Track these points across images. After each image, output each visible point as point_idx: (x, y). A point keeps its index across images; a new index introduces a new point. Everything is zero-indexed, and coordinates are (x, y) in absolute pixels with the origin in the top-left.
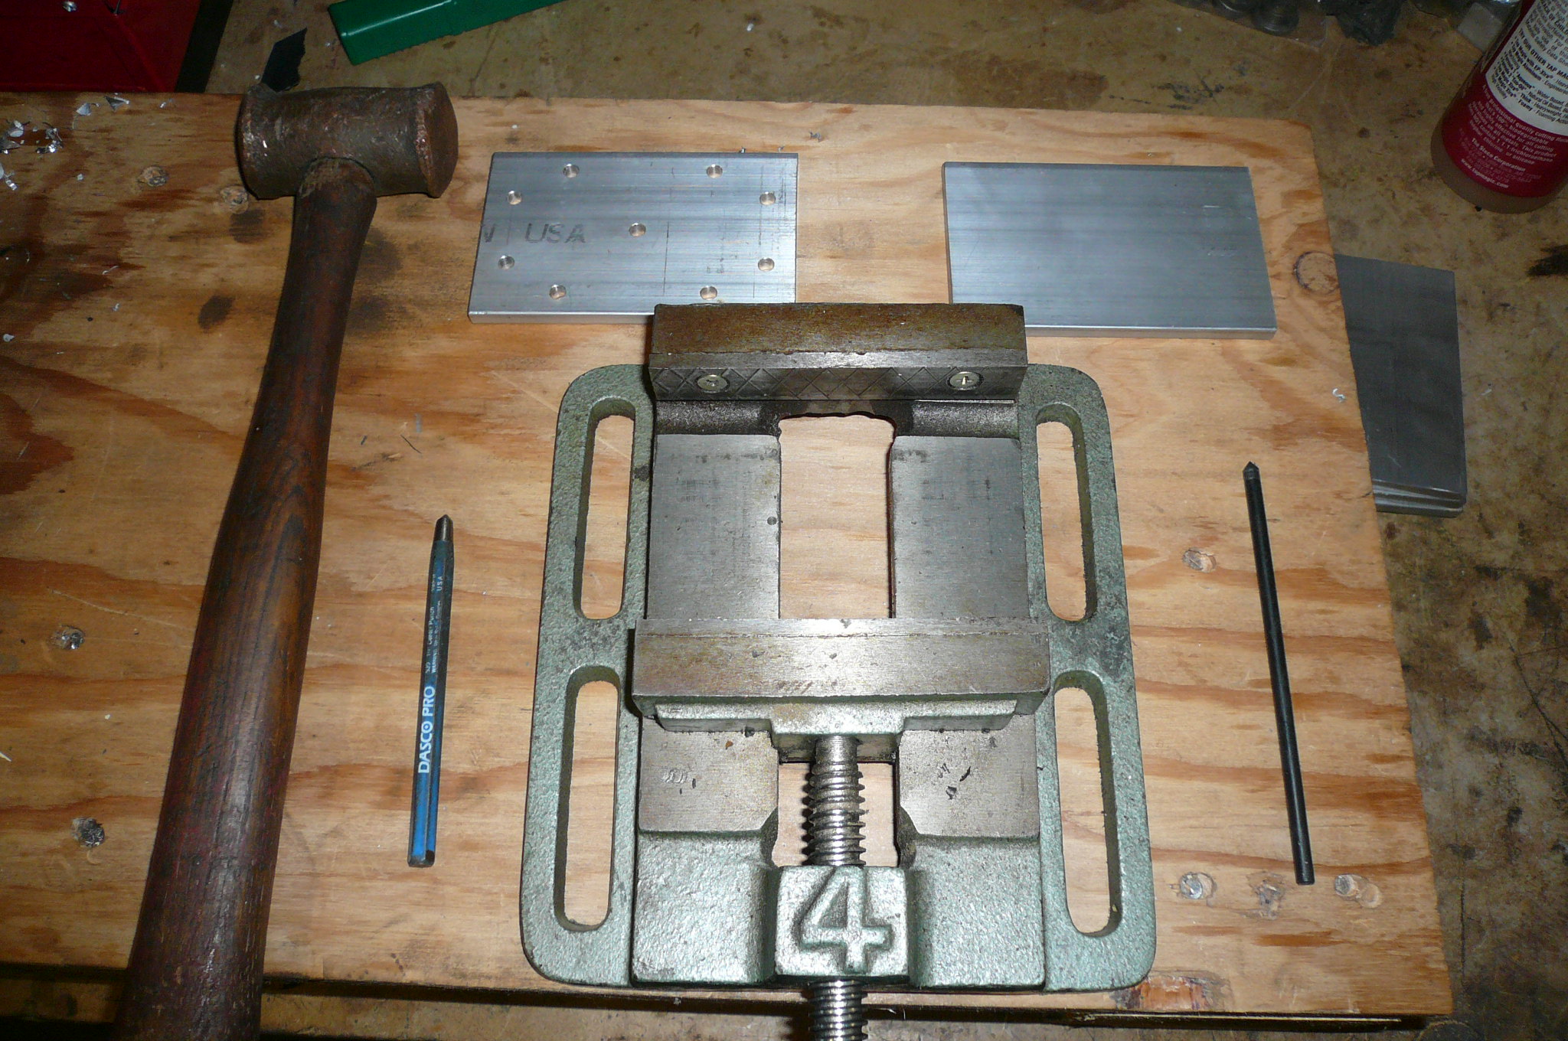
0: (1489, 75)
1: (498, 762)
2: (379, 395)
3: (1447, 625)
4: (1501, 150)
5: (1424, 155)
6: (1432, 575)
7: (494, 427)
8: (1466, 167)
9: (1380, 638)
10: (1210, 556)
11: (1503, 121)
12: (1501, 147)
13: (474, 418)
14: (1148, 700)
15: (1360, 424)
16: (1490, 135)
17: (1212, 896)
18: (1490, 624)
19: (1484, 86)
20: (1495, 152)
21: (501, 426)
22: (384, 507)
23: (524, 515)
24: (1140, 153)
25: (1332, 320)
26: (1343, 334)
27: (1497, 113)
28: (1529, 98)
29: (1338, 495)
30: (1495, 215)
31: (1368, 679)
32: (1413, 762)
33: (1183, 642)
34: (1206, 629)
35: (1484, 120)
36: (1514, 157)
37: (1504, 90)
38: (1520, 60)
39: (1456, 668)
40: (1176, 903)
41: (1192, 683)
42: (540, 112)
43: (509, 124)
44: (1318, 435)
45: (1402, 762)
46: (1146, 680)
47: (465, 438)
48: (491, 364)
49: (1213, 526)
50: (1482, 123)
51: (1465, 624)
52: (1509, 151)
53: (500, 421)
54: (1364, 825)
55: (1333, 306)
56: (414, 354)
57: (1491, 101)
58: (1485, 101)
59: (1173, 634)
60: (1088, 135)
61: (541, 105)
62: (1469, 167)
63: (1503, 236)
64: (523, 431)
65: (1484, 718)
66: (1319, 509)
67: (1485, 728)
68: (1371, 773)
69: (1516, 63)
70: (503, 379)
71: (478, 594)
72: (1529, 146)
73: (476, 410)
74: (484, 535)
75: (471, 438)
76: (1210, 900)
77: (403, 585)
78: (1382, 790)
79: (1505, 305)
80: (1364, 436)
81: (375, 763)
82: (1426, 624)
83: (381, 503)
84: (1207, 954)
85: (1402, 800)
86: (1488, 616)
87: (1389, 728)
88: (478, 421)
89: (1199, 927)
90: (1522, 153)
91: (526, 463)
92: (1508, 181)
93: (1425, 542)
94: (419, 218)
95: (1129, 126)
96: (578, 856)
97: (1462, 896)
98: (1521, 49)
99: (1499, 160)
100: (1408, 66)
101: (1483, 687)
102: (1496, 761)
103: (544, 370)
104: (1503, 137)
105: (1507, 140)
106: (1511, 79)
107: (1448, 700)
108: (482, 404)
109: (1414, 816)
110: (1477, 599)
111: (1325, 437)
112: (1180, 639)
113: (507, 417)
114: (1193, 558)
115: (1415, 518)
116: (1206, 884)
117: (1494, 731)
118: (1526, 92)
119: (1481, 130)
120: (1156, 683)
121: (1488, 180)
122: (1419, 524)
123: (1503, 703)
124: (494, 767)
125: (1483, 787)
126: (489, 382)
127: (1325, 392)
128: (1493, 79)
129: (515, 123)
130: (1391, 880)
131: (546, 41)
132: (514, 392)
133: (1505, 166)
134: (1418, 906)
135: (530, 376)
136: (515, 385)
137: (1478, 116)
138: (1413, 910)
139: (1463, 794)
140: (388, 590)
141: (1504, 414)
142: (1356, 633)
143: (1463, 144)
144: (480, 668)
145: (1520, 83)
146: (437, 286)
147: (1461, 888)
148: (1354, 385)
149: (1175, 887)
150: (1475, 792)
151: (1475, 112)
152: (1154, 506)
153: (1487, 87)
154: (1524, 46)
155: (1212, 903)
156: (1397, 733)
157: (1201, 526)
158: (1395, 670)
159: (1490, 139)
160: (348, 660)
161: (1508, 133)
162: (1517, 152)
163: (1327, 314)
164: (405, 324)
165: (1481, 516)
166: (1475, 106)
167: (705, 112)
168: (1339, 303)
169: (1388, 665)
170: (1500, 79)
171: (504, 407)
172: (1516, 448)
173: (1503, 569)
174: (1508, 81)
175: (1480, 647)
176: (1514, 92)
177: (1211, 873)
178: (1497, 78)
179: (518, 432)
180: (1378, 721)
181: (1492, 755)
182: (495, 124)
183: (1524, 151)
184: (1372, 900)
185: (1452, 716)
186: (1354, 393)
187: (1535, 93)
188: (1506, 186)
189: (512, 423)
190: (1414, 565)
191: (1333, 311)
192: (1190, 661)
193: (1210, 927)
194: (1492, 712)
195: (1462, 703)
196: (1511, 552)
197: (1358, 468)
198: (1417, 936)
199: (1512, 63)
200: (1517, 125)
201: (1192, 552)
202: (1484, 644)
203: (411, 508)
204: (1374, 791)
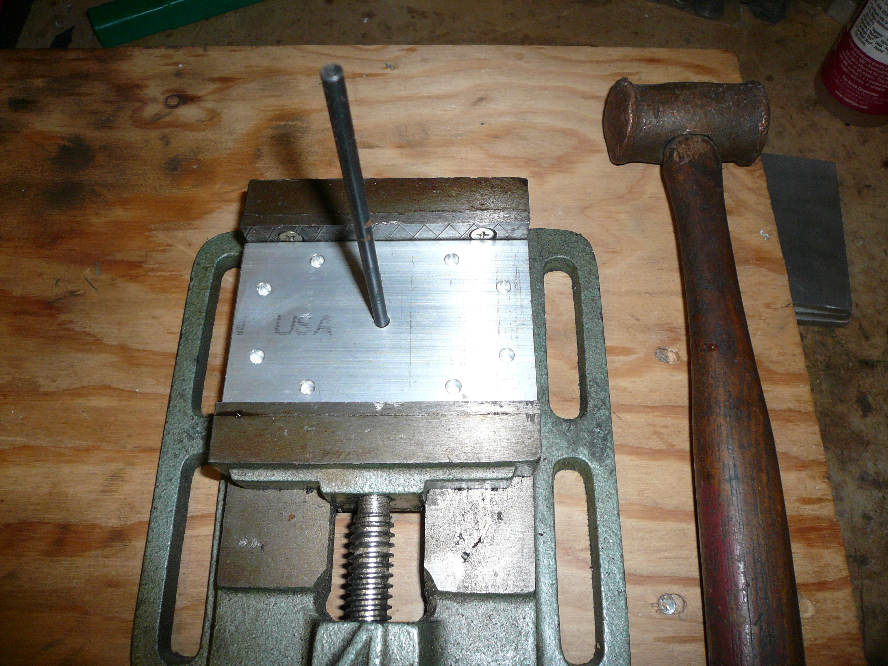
0: (853, 33)
1: (140, 517)
2: (71, 250)
3: (841, 401)
4: (862, 82)
5: (810, 91)
6: (829, 367)
7: (152, 270)
8: (839, 96)
9: (803, 409)
10: (675, 353)
11: (863, 62)
12: (863, 80)
13: (137, 265)
14: (631, 460)
15: (781, 255)
16: (855, 73)
17: (683, 611)
18: (871, 400)
19: (850, 40)
20: (858, 84)
21: (157, 270)
22: (68, 330)
23: (170, 333)
24: (618, 73)
25: (757, 183)
26: (766, 192)
27: (859, 56)
28: (881, 44)
29: (768, 306)
30: (858, 128)
31: (795, 441)
32: (832, 503)
33: (656, 416)
34: (673, 406)
35: (850, 62)
36: (872, 87)
37: (864, 40)
38: (874, 18)
39: (849, 431)
40: (655, 618)
41: (664, 447)
42: (199, 56)
43: (177, 64)
44: (751, 263)
45: (824, 504)
46: (629, 446)
47: (131, 279)
48: (153, 226)
49: (677, 330)
50: (849, 65)
51: (854, 399)
52: (868, 82)
53: (157, 266)
54: (798, 553)
55: (757, 173)
56: (98, 221)
57: (855, 49)
58: (850, 49)
59: (649, 410)
60: (581, 62)
61: (200, 51)
62: (841, 96)
63: (864, 142)
64: (173, 273)
65: (870, 464)
66: (754, 316)
67: (871, 472)
68: (801, 513)
69: (871, 21)
70: (161, 237)
71: (132, 392)
72: (882, 79)
73: (139, 259)
74: (140, 348)
75: (133, 279)
76: (682, 615)
77: (78, 385)
78: (812, 525)
79: (869, 186)
80: (784, 263)
81: (46, 521)
82: (827, 400)
83: (66, 326)
84: (680, 658)
85: (825, 532)
86: (869, 394)
87: (814, 478)
88: (141, 267)
89: (674, 637)
90: (877, 84)
91: (173, 295)
92: (867, 104)
93: (823, 344)
94: (109, 128)
95: (610, 55)
96: (195, 590)
97: (861, 592)
98: (875, 10)
99: (861, 90)
100: (796, 36)
101: (868, 443)
102: (880, 495)
103: (190, 229)
104: (863, 73)
105: (866, 75)
106: (868, 32)
107: (845, 453)
108: (145, 254)
109: (836, 544)
110: (861, 383)
111: (757, 265)
112: (655, 414)
113: (162, 264)
114: (663, 354)
115: (816, 328)
116: (679, 602)
117: (878, 474)
118: (879, 40)
119: (848, 70)
120: (638, 447)
121: (854, 104)
122: (818, 332)
123: (883, 454)
124: (136, 521)
125: (872, 513)
126: (150, 239)
127: (754, 232)
128: (856, 33)
129: (181, 63)
130: (820, 595)
131: (233, 32)
132: (168, 245)
133: (865, 93)
134: (842, 615)
135: (180, 234)
136: (168, 240)
137: (846, 60)
138: (838, 618)
139: (858, 519)
140: (66, 390)
141: (873, 258)
142: (785, 407)
143: (837, 81)
144: (130, 447)
145: (875, 34)
146: (118, 174)
147: (860, 587)
148: (775, 227)
149: (655, 605)
150: (867, 517)
151: (844, 58)
152: (633, 317)
153: (852, 40)
154: (877, 9)
155: (684, 618)
156: (819, 481)
157: (668, 330)
158: (815, 434)
159: (855, 75)
160: (33, 442)
161: (867, 70)
162: (874, 83)
163: (754, 178)
164: (94, 200)
165: (860, 326)
166: (844, 54)
167: (313, 52)
168: (762, 171)
169: (810, 430)
170: (861, 33)
171: (160, 257)
172: (881, 280)
173: (878, 361)
174: (866, 34)
175: (865, 416)
176: (871, 41)
177: (682, 594)
178: (858, 33)
179: (169, 274)
180: (804, 472)
181: (877, 491)
182: (167, 65)
183: (878, 82)
184: (806, 612)
185: (848, 464)
186: (775, 233)
187: (885, 40)
188: (866, 108)
189: (165, 267)
190: (816, 360)
191: (758, 177)
192: (663, 430)
193: (682, 637)
194: (875, 461)
195: (854, 455)
196: (882, 350)
197: (782, 286)
198: (843, 639)
199: (869, 21)
200: (874, 64)
201: (662, 349)
202: (868, 413)
203: (88, 330)
204: (803, 526)
